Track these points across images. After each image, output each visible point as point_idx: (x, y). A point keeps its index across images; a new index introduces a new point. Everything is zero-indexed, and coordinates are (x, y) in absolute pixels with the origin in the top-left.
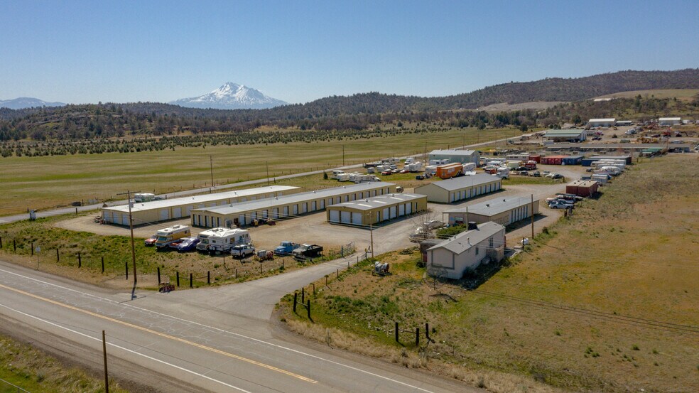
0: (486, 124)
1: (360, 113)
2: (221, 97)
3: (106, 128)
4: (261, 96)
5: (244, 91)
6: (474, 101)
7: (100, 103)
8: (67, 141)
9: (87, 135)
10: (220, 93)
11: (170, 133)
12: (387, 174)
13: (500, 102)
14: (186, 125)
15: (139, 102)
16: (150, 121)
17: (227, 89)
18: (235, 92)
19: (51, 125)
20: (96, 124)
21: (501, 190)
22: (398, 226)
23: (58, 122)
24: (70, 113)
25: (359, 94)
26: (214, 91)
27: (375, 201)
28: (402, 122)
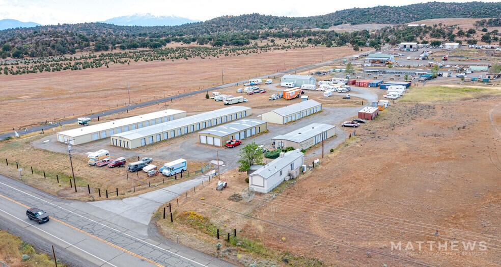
0: (333, 42)
8: (37, 58)
9: (50, 54)
13: (346, 23)
14: (118, 43)
19: (26, 46)
21: (321, 112)
23: (30, 44)
27: (231, 128)
28: (274, 39)
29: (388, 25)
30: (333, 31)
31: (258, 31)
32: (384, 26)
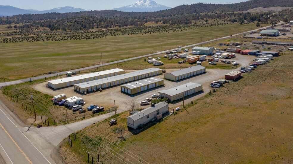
1: (193, 13)
2: (139, 5)
3: (88, 26)
4: (155, 4)
5: (149, 2)
6: (247, 6)
7: (92, 10)
8: (73, 31)
9: (81, 29)
10: (139, 3)
11: (111, 27)
12: (170, 59)
13: (259, 7)
14: (117, 23)
15: (106, 10)
16: (104, 22)
17: (142, 1)
18: (145, 3)
19: (69, 24)
20: (84, 24)
21: (205, 73)
22: (144, 95)
23: (71, 23)
24: (76, 19)
25: (194, 4)
26: (137, 2)
27: (140, 83)
28: (208, 19)
29: (287, 8)
30: (248, 13)
31: (200, 14)
32: (284, 8)
